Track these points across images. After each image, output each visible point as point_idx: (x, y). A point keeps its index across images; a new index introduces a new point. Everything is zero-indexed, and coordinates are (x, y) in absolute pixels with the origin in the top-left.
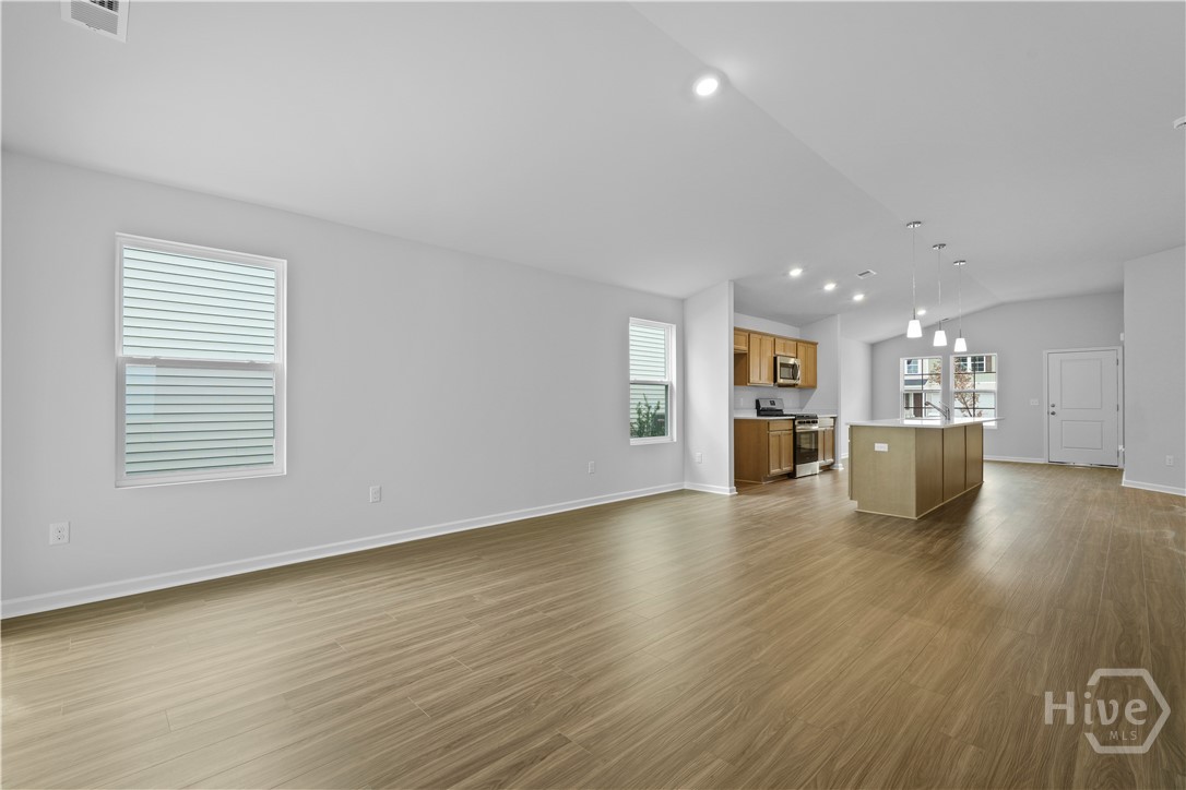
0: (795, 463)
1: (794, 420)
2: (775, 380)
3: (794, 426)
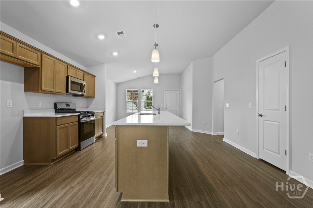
0: (80, 141)
1: (79, 116)
2: (67, 91)
3: (79, 119)
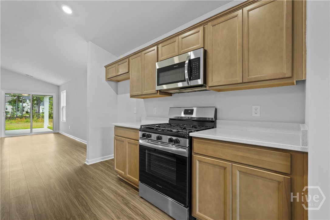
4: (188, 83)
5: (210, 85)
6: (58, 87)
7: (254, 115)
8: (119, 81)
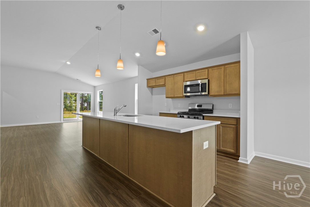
4: (201, 93)
5: (211, 95)
6: (95, 87)
7: (229, 107)
8: (153, 87)
